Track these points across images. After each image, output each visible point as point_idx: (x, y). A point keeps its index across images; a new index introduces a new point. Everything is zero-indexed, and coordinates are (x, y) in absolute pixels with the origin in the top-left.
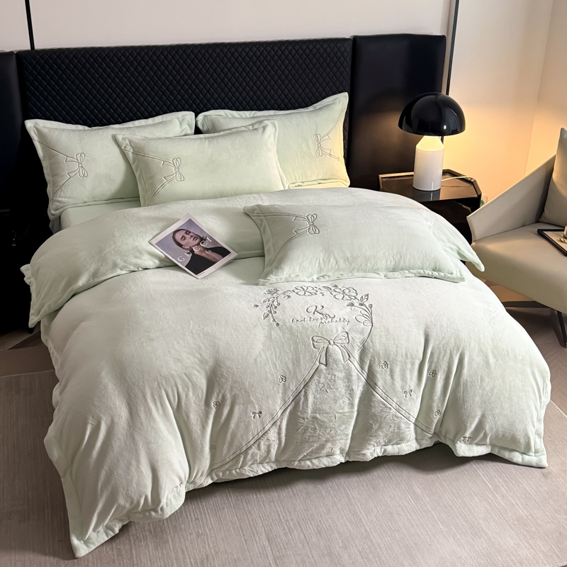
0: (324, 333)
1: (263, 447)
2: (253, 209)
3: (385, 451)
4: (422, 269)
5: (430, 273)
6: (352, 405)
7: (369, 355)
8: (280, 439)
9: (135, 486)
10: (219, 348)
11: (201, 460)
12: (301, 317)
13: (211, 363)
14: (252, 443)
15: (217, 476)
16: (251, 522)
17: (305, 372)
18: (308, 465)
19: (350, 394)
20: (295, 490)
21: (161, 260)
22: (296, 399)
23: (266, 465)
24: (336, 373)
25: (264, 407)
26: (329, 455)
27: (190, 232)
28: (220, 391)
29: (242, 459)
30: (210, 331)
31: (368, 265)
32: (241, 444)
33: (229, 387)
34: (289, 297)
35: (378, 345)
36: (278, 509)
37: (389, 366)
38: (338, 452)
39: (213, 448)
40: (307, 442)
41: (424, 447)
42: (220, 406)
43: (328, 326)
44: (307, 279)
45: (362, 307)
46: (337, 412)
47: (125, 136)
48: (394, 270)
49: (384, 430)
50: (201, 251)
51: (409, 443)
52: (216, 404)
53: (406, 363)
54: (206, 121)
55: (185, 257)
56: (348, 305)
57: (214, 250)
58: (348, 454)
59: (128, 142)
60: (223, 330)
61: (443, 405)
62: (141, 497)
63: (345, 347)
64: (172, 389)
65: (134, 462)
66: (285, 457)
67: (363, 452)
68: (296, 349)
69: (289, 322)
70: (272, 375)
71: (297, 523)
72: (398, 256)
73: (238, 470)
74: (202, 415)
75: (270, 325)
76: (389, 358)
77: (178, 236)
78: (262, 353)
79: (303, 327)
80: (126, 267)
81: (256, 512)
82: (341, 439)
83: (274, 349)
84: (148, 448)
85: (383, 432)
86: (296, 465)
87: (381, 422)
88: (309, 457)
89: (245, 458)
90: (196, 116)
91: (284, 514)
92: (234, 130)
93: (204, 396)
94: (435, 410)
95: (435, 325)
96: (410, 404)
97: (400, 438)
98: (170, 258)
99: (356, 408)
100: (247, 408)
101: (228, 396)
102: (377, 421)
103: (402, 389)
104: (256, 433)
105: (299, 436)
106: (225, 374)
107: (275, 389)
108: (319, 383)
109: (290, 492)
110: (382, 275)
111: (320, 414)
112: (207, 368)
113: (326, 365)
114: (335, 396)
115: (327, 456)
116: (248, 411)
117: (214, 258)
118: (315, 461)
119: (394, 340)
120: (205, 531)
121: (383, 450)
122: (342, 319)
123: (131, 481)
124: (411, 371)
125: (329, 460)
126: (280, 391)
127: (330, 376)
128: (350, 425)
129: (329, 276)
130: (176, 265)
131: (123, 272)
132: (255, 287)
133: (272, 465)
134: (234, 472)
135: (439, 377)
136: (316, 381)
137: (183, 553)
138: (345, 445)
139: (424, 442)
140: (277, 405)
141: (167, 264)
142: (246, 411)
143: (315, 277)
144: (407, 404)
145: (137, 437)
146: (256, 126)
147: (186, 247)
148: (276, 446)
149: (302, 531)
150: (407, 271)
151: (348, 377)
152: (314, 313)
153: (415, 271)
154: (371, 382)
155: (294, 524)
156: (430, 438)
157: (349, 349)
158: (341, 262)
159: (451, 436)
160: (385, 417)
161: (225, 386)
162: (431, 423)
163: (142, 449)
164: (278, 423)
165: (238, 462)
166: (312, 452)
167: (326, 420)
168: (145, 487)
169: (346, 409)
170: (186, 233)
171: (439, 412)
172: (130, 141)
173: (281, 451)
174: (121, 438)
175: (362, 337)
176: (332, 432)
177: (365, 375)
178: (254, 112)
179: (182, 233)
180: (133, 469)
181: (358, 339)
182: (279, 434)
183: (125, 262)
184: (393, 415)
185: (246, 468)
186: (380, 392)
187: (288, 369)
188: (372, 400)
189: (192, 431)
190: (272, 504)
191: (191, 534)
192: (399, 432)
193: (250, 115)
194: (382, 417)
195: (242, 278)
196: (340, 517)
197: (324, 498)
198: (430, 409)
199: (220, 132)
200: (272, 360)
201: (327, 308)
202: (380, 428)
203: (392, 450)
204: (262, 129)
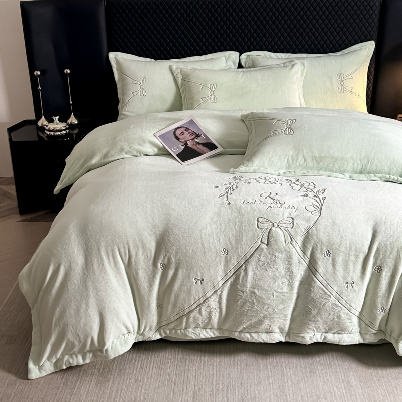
0: (270, 215)
1: (204, 312)
2: (247, 116)
3: (325, 338)
4: (389, 174)
5: (396, 178)
6: (291, 286)
7: (312, 243)
8: (220, 308)
9: (82, 326)
10: (170, 216)
11: (148, 315)
12: (253, 200)
13: (161, 228)
14: (194, 306)
15: (165, 333)
16: (186, 379)
17: (246, 248)
18: (247, 337)
19: (290, 276)
20: (236, 360)
21: (159, 149)
22: (237, 272)
23: (209, 331)
24: (277, 254)
25: (205, 275)
26: (268, 332)
27: (189, 129)
28: (166, 255)
29: (185, 320)
30: (168, 202)
31: (336, 166)
32: (184, 306)
33: (174, 252)
34: (249, 183)
35: (322, 233)
36: (215, 373)
37: (331, 255)
38: (277, 330)
39: (160, 306)
40: (246, 315)
41: (367, 342)
42: (166, 268)
43: (275, 210)
44: (273, 172)
45: (316, 199)
46: (276, 291)
47: (179, 67)
48: (361, 173)
49: (323, 316)
50: (193, 145)
51: (351, 335)
52: (163, 266)
53: (349, 255)
54: (248, 60)
55: (179, 148)
56: (302, 196)
57: (204, 144)
58: (288, 334)
59: (179, 71)
60: (179, 202)
61: (387, 302)
62: (87, 337)
63: (288, 231)
64: (124, 247)
65: (84, 306)
66: (226, 327)
67: (302, 335)
68: (240, 226)
69: (240, 202)
70: (215, 247)
71: (225, 388)
72: (366, 160)
73: (182, 331)
74: (149, 274)
75: (222, 204)
76: (332, 247)
77: (178, 132)
78: (208, 226)
79: (252, 208)
80: (130, 152)
81: (194, 371)
82: (280, 318)
83: (221, 224)
84: (97, 295)
85: (321, 318)
86: (236, 335)
87: (320, 308)
88: (248, 329)
89: (188, 320)
90: (240, 55)
91: (217, 379)
92: (268, 67)
93: (153, 256)
94: (380, 306)
95: (385, 223)
96: (351, 295)
97: (340, 327)
98: (167, 147)
99: (296, 291)
100: (190, 274)
101: (173, 260)
102: (316, 307)
103: (344, 279)
104: (197, 298)
105: (238, 308)
106: (171, 239)
107: (217, 260)
108: (259, 261)
109: (232, 360)
110: (347, 175)
111: (258, 290)
112: (158, 232)
113: (267, 245)
114: (275, 276)
115: (267, 332)
116: (191, 277)
117: (203, 151)
118: (254, 335)
119: (339, 231)
120: (144, 378)
121: (323, 337)
122: (291, 207)
123: (80, 321)
124: (355, 264)
125: (268, 336)
126: (222, 263)
127: (270, 256)
128: (289, 306)
129: (295, 172)
130: (171, 155)
131: (127, 156)
132: (225, 174)
133: (215, 332)
134: (179, 331)
135: (384, 273)
136: (257, 259)
137: (116, 394)
138: (285, 324)
139: (368, 337)
140: (218, 275)
141: (164, 153)
142: (188, 277)
143: (282, 172)
144: (348, 295)
145: (90, 283)
146: (287, 64)
147: (182, 141)
148: (217, 314)
149: (227, 395)
150: (373, 175)
151: (289, 260)
152: (266, 198)
153: (381, 175)
154: (312, 268)
155: (223, 388)
156: (375, 334)
157: (293, 233)
158: (309, 160)
159: (395, 335)
160: (324, 304)
161: (171, 251)
162: (375, 318)
163: (92, 295)
164: (219, 292)
165: (181, 323)
166: (251, 325)
167: (263, 296)
168: (91, 328)
169: (286, 289)
170: (186, 130)
171: (383, 309)
172: (181, 70)
173: (223, 320)
174: (76, 282)
175: (307, 224)
176: (269, 310)
177: (307, 260)
178: (289, 54)
179: (183, 129)
180: (82, 311)
181: (302, 226)
182: (220, 303)
183: (130, 147)
184: (332, 303)
185: (190, 330)
186: (320, 278)
187: (231, 243)
188: (312, 286)
189: (140, 286)
190: (211, 367)
191: (130, 379)
192: (339, 322)
193: (285, 56)
194: (321, 303)
195: (219, 167)
196: (268, 391)
197: (260, 372)
198: (374, 304)
199: (256, 68)
200: (216, 233)
201: (280, 196)
202: (319, 313)
203: (332, 338)
204: (291, 67)
